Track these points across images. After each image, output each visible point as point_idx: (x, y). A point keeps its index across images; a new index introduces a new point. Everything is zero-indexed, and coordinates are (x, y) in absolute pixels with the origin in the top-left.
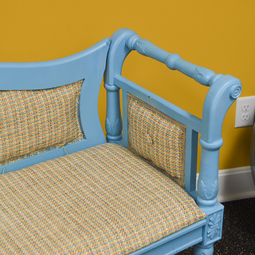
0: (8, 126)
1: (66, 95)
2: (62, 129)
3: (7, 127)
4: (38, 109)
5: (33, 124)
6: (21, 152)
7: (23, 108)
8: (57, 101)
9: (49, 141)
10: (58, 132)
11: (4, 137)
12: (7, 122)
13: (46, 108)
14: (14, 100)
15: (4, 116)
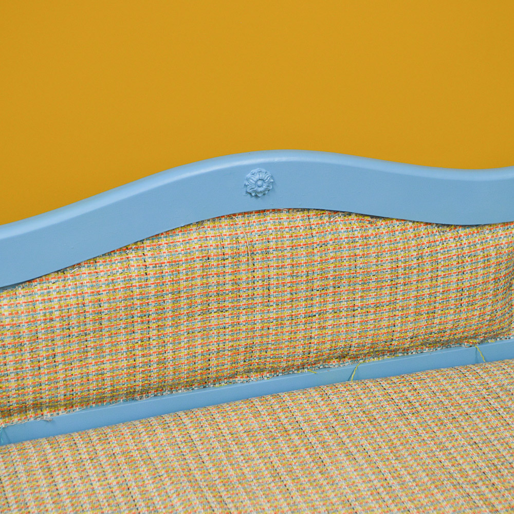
0: (379, 289)
1: (501, 244)
2: (482, 309)
3: (377, 289)
4: (442, 262)
5: (427, 291)
6: (393, 342)
7: (413, 257)
8: (482, 253)
9: (451, 329)
10: (473, 315)
11: (367, 310)
12: (377, 281)
13: (458, 263)
14: (398, 239)
15: (374, 268)
